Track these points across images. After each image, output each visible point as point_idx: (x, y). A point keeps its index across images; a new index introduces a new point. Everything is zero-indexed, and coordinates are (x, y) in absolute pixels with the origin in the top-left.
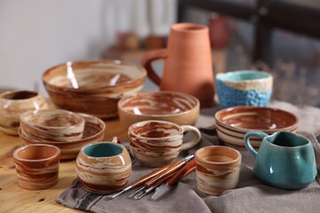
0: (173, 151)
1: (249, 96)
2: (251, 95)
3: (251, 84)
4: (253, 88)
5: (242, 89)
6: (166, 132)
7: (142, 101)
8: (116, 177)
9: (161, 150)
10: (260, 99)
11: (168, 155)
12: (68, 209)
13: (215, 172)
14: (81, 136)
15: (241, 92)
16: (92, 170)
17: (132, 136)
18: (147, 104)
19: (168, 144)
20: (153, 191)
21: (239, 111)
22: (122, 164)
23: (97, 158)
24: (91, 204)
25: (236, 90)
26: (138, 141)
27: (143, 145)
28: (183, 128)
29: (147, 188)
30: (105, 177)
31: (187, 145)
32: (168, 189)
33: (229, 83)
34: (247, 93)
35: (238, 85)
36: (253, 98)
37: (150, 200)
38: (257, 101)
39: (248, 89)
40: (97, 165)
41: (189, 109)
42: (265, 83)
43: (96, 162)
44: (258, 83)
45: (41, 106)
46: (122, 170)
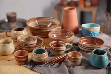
0: (62, 51)
2: (92, 32)
3: (92, 29)
4: (93, 30)
5: (89, 30)
6: (62, 45)
7: (57, 32)
8: (43, 60)
10: (95, 33)
11: (61, 53)
14: (36, 44)
15: (89, 31)
16: (36, 57)
17: (50, 46)
20: (54, 65)
21: (87, 38)
22: (45, 56)
23: (37, 54)
24: (34, 68)
25: (87, 31)
26: (51, 48)
27: (53, 49)
29: (52, 63)
30: (39, 60)
31: (68, 49)
32: (58, 64)
33: (85, 28)
34: (91, 31)
35: (88, 29)
36: (93, 33)
37: (52, 68)
38: (94, 34)
39: (91, 30)
40: (37, 56)
41: (70, 37)
42: (97, 29)
43: (37, 55)
44: (95, 29)
45: (25, 33)
46: (45, 58)
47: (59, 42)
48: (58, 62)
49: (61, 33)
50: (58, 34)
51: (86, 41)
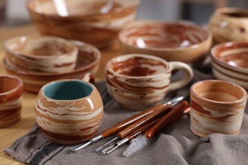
0: (157, 92)
8: (80, 125)
9: (142, 91)
11: (151, 98)
16: (51, 115)
17: (109, 73)
22: (91, 109)
23: (57, 102)
26: (115, 79)
27: (121, 84)
28: (172, 65)
30: (66, 126)
31: (176, 85)
40: (56, 110)
43: (56, 106)
46: (89, 117)
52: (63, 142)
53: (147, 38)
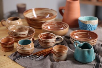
0: (50, 44)
1: (88, 26)
2: (89, 26)
3: (88, 22)
4: (89, 23)
5: (85, 23)
6: (52, 37)
7: (53, 24)
10: (92, 27)
12: (10, 60)
13: (57, 54)
14: (26, 35)
15: (85, 24)
18: (54, 25)
19: (49, 42)
21: (81, 31)
22: (31, 48)
23: (21, 45)
24: (17, 59)
25: (83, 24)
28: (56, 37)
30: (23, 51)
32: (43, 57)
33: (82, 21)
34: (87, 25)
35: (84, 22)
36: (89, 27)
37: (36, 60)
38: (91, 28)
39: (87, 23)
42: (94, 22)
44: (91, 22)
47: (49, 34)
48: (43, 55)
49: (56, 25)
50: (54, 26)
51: (80, 34)
52: (23, 55)
53: (51, 26)
